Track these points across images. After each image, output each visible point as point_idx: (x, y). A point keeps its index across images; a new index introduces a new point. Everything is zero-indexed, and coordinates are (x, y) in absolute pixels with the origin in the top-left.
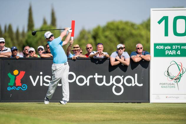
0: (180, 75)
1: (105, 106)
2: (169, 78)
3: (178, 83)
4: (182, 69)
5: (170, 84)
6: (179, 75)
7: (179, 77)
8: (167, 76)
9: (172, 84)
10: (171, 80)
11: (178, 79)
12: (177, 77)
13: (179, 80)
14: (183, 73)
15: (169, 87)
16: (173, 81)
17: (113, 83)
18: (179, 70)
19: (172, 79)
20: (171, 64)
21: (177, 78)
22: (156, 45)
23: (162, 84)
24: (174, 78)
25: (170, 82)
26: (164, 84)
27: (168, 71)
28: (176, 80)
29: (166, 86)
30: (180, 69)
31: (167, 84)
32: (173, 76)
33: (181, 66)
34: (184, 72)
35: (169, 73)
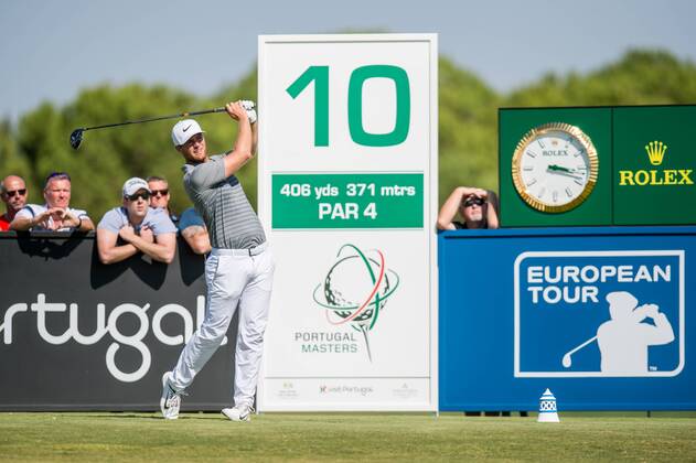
0: (378, 300)
1: (76, 426)
2: (331, 311)
3: (369, 333)
4: (384, 278)
5: (336, 336)
6: (372, 301)
7: (371, 307)
8: (326, 303)
9: (346, 337)
10: (342, 319)
11: (370, 316)
12: (366, 308)
13: (371, 320)
14: (388, 292)
15: (333, 347)
16: (348, 326)
17: (108, 333)
18: (374, 280)
19: (344, 316)
20: (341, 257)
21: (362, 312)
22: (279, 180)
23: (307, 337)
24: (353, 311)
25: (334, 330)
26: (314, 336)
27: (327, 286)
28: (361, 322)
29: (319, 343)
30: (377, 278)
31: (324, 336)
32: (349, 306)
33: (380, 263)
34: (391, 288)
35: (330, 292)
